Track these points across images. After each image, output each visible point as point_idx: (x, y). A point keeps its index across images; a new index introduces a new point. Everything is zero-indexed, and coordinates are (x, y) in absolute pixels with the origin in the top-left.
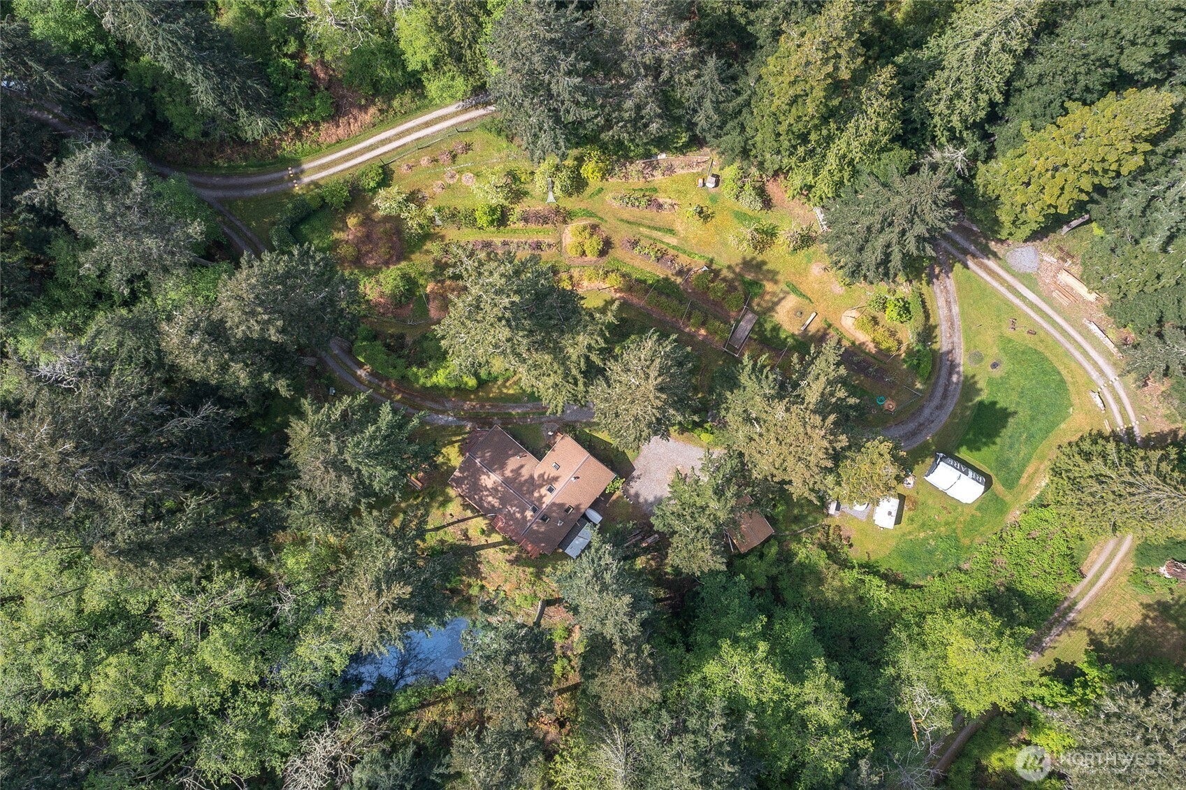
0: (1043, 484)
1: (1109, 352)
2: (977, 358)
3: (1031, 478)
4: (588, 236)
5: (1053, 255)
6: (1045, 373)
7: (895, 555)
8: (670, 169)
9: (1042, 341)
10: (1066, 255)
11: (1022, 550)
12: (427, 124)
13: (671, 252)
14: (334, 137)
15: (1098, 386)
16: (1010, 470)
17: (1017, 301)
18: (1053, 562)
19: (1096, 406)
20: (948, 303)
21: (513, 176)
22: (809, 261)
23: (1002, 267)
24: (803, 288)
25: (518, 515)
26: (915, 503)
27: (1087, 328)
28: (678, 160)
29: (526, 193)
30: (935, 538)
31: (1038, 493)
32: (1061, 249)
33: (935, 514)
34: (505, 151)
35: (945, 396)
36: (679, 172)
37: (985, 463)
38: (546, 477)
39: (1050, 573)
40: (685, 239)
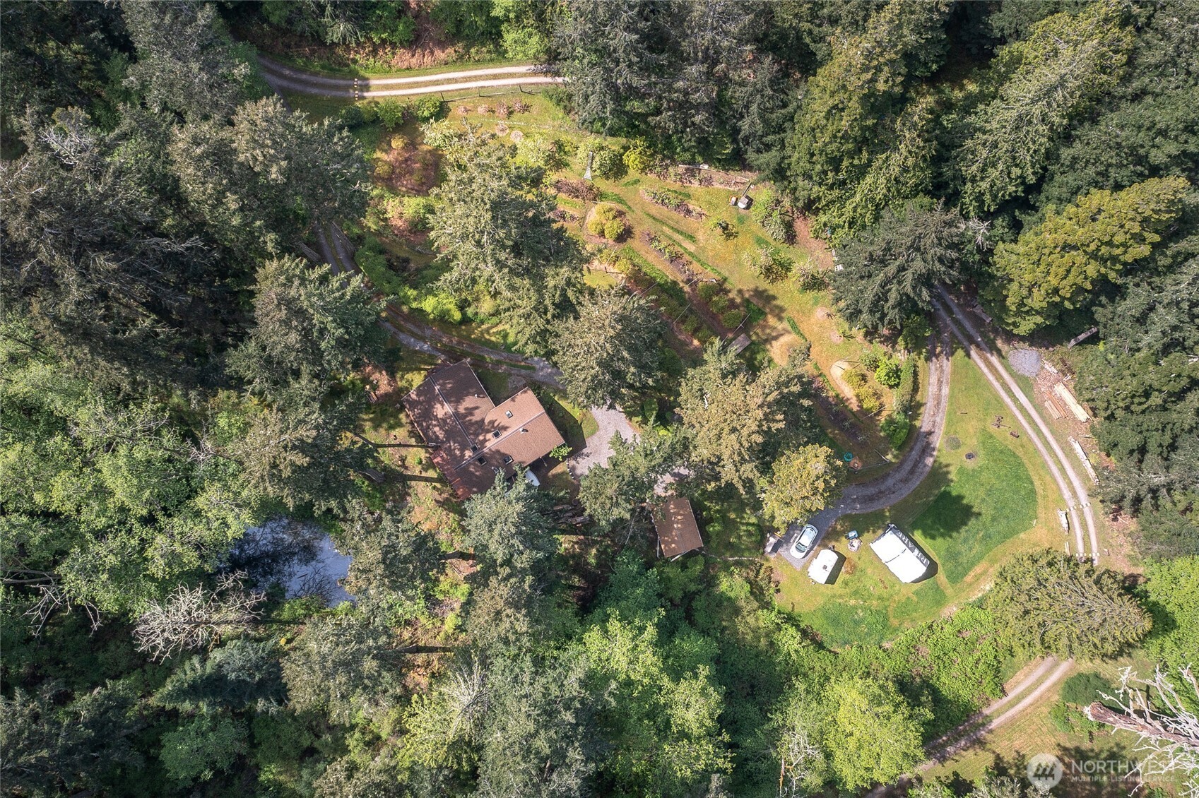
0: (988, 588)
1: (1087, 476)
2: (955, 443)
3: (977, 578)
4: (611, 217)
5: (1055, 366)
6: (1018, 478)
7: (819, 614)
8: (708, 181)
9: (1022, 446)
10: (1067, 370)
11: (949, 646)
12: (495, 77)
13: (687, 257)
14: (406, 64)
15: (1068, 507)
16: (958, 564)
17: (1008, 400)
18: (977, 668)
19: (1061, 525)
20: (940, 382)
21: (560, 146)
22: (816, 303)
23: (1002, 364)
24: (803, 327)
25: (458, 452)
26: (854, 567)
27: (1070, 446)
28: (718, 175)
29: (567, 165)
30: (864, 609)
31: (980, 595)
32: (1064, 362)
33: (870, 583)
34: (559, 122)
35: (912, 472)
36: (717, 186)
37: (935, 550)
38: (496, 424)
39: (970, 679)
40: (703, 249)
